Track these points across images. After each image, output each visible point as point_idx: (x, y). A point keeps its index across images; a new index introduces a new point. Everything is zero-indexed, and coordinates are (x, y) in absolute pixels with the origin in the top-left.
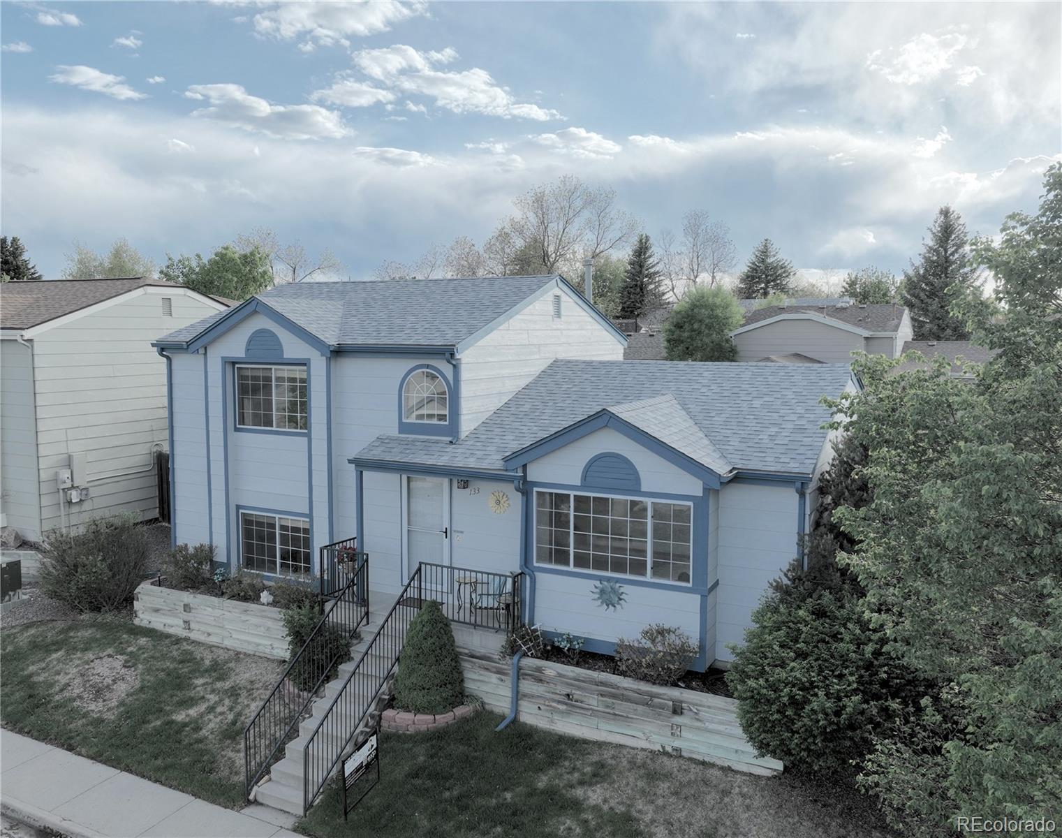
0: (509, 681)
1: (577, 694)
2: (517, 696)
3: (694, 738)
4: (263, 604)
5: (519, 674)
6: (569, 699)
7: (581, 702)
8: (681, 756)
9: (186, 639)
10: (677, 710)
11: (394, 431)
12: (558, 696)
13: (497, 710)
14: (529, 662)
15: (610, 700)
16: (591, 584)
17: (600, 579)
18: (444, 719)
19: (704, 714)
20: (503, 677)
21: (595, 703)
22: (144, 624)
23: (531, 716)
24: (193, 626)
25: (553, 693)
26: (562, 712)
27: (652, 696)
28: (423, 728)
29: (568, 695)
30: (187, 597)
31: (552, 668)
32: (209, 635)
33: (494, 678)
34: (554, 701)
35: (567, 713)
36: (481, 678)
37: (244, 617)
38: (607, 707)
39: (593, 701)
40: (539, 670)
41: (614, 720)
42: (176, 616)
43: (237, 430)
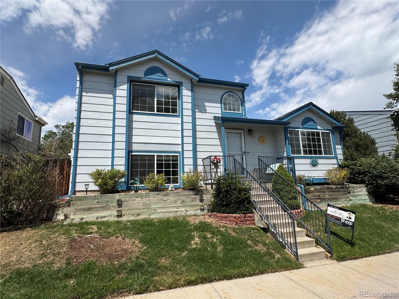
1: (322, 194)
6: (320, 197)
7: (324, 197)
9: (120, 222)
10: (349, 191)
12: (316, 197)
15: (331, 193)
19: (355, 190)
21: (328, 196)
24: (124, 213)
27: (342, 188)
29: (319, 195)
30: (118, 196)
31: (312, 187)
32: (139, 215)
35: (320, 202)
37: (165, 198)
38: (331, 196)
40: (309, 189)
42: (110, 210)
43: (130, 112)
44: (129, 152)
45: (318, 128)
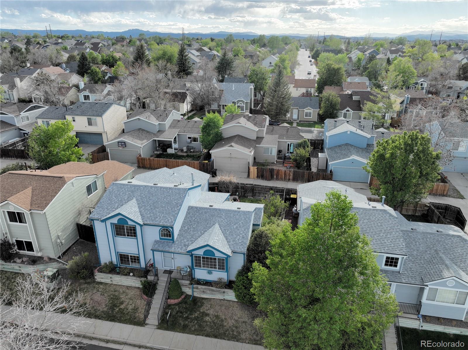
0: (191, 289)
1: (205, 291)
2: (193, 291)
3: (226, 297)
4: (131, 276)
5: (193, 288)
6: (203, 292)
8: (225, 300)
9: (112, 284)
10: (224, 292)
11: (159, 239)
13: (190, 294)
14: (195, 286)
16: (206, 271)
17: (208, 270)
18: (180, 300)
19: (229, 293)
22: (99, 281)
23: (196, 294)
24: (113, 281)
25: (200, 291)
26: (202, 294)
27: (219, 291)
28: (176, 302)
30: (110, 275)
31: (200, 287)
32: (118, 283)
33: (188, 289)
35: (203, 294)
36: (185, 289)
37: (127, 279)
38: (210, 293)
39: (208, 292)
40: (197, 287)
41: (212, 294)
42: (108, 279)
43: (115, 236)
44: (118, 252)
45: (216, 256)
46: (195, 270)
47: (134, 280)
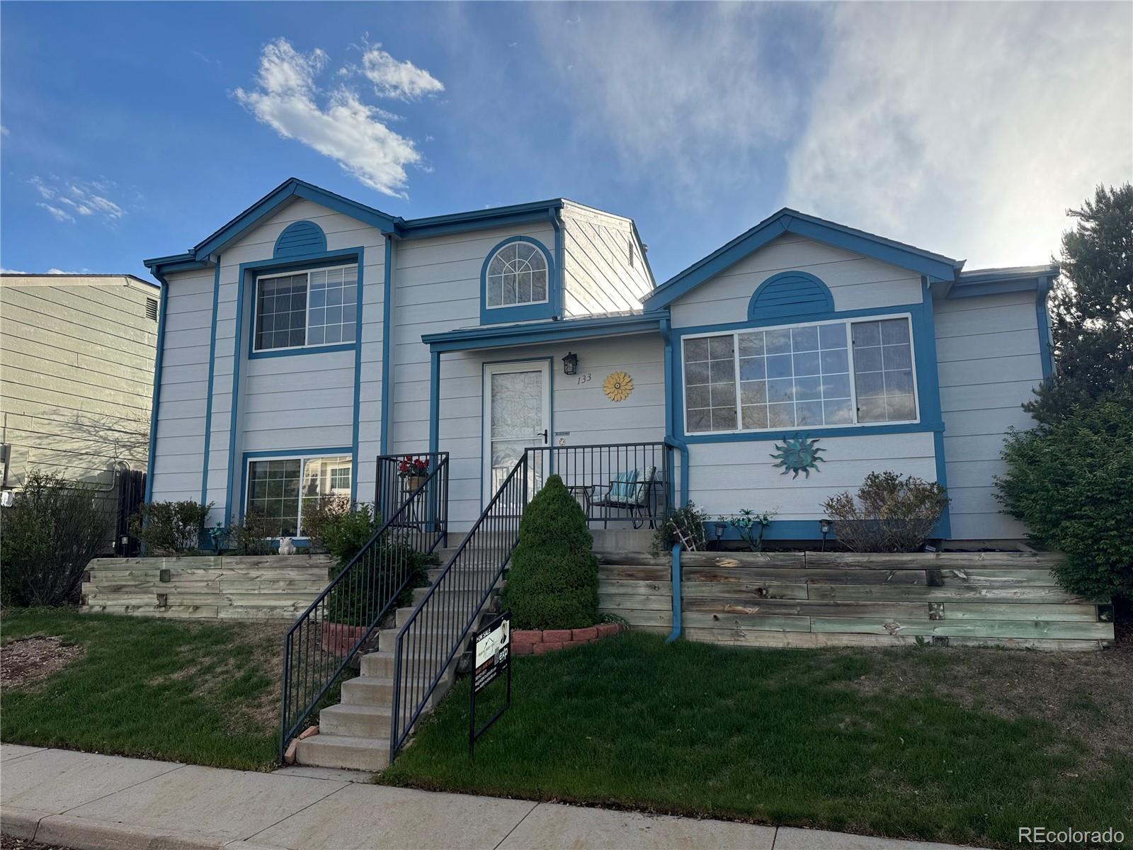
0: (666, 587)
1: (774, 585)
3: (967, 616)
5: (682, 575)
6: (761, 595)
7: (781, 597)
9: (159, 621)
10: (935, 579)
11: (475, 320)
12: (745, 595)
14: (696, 556)
15: (827, 586)
16: (771, 447)
17: (784, 437)
18: (585, 634)
19: (978, 579)
20: (656, 583)
21: (803, 594)
22: (96, 610)
23: (701, 629)
24: (171, 600)
25: (736, 592)
26: (752, 618)
27: (893, 568)
29: (760, 590)
30: (166, 563)
31: (731, 557)
32: (196, 608)
33: (642, 588)
34: (738, 602)
35: (761, 618)
36: (622, 590)
37: (253, 573)
38: (823, 596)
39: (801, 592)
40: (711, 563)
41: (836, 614)
42: (146, 591)
43: (251, 355)
44: (246, 455)
45: (839, 308)
46: (692, 448)
47: (293, 574)
